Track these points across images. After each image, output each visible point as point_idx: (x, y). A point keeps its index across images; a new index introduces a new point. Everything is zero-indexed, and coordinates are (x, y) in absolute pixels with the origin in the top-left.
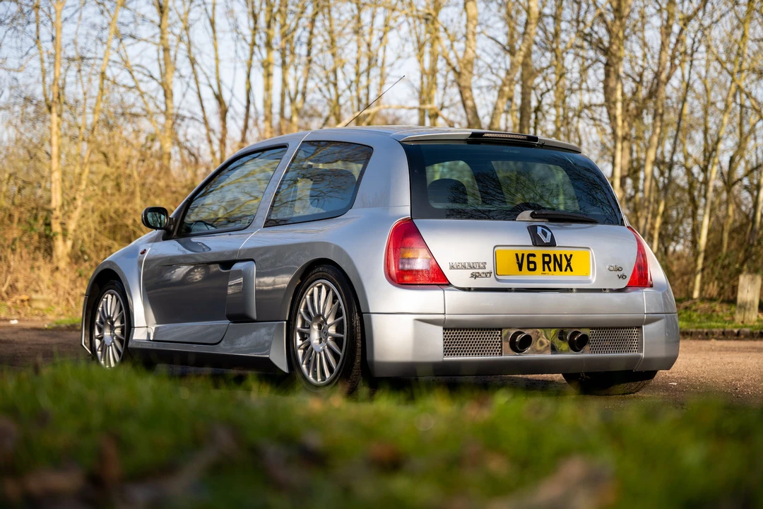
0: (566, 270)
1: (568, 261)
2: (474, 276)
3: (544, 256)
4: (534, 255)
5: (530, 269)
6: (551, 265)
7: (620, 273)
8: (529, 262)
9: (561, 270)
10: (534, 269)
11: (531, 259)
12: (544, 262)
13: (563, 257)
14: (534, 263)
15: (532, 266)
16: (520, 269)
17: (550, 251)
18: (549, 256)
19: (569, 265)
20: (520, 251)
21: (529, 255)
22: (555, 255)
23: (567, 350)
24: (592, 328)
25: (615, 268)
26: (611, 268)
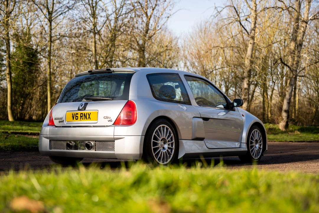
0: (88, 119)
1: (89, 115)
2: (60, 122)
3: (81, 114)
4: (78, 114)
5: (76, 119)
6: (83, 117)
7: (109, 119)
8: (76, 117)
9: (86, 119)
10: (77, 119)
11: (77, 115)
12: (81, 116)
13: (87, 114)
14: (77, 117)
15: (77, 118)
16: (73, 119)
17: (83, 112)
18: (82, 114)
19: (89, 117)
20: (74, 112)
22: (84, 114)
23: (85, 149)
24: (96, 141)
25: (107, 118)
26: (105, 118)
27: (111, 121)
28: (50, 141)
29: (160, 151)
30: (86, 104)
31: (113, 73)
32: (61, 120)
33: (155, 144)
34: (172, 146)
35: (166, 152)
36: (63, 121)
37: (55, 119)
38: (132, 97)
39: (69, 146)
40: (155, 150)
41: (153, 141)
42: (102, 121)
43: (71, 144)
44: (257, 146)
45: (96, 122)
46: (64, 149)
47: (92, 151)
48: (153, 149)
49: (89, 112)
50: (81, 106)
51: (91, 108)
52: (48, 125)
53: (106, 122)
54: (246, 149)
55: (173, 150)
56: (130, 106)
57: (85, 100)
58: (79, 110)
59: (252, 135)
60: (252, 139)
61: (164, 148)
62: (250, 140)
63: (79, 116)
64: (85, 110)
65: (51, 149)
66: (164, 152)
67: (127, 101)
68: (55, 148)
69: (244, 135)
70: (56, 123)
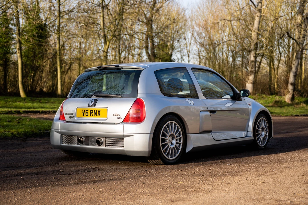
0: (98, 116)
1: (99, 112)
2: (70, 117)
3: (91, 110)
4: (88, 110)
5: (86, 115)
6: (93, 114)
7: (118, 117)
8: (86, 113)
9: (96, 116)
10: (88, 115)
11: (87, 112)
12: (91, 113)
13: (97, 111)
14: (88, 113)
15: (87, 114)
16: (84, 115)
17: (93, 109)
18: (92, 110)
19: (99, 114)
20: (84, 109)
21: (87, 110)
22: (94, 110)
23: (96, 145)
24: (106, 138)
25: (117, 115)
26: (115, 115)
27: (120, 118)
28: (62, 135)
29: (168, 147)
30: (96, 101)
31: (122, 70)
32: (71, 116)
33: (163, 140)
34: (180, 141)
35: (174, 147)
36: (74, 116)
37: (66, 114)
38: (140, 94)
39: (80, 142)
40: (164, 146)
41: (162, 138)
42: (111, 118)
43: (82, 140)
44: (263, 133)
45: (106, 119)
46: (75, 143)
47: (103, 147)
48: (162, 145)
49: (99, 109)
50: (91, 103)
51: (101, 105)
52: (59, 120)
53: (115, 120)
54: (253, 138)
55: (181, 145)
56: (139, 103)
57: (95, 97)
58: (89, 106)
59: (259, 123)
60: (258, 127)
61: (172, 144)
62: (256, 128)
63: (89, 112)
64: (94, 106)
65: (62, 143)
66: (172, 148)
67: (135, 99)
68: (66, 143)
69: (251, 124)
70: (67, 118)
